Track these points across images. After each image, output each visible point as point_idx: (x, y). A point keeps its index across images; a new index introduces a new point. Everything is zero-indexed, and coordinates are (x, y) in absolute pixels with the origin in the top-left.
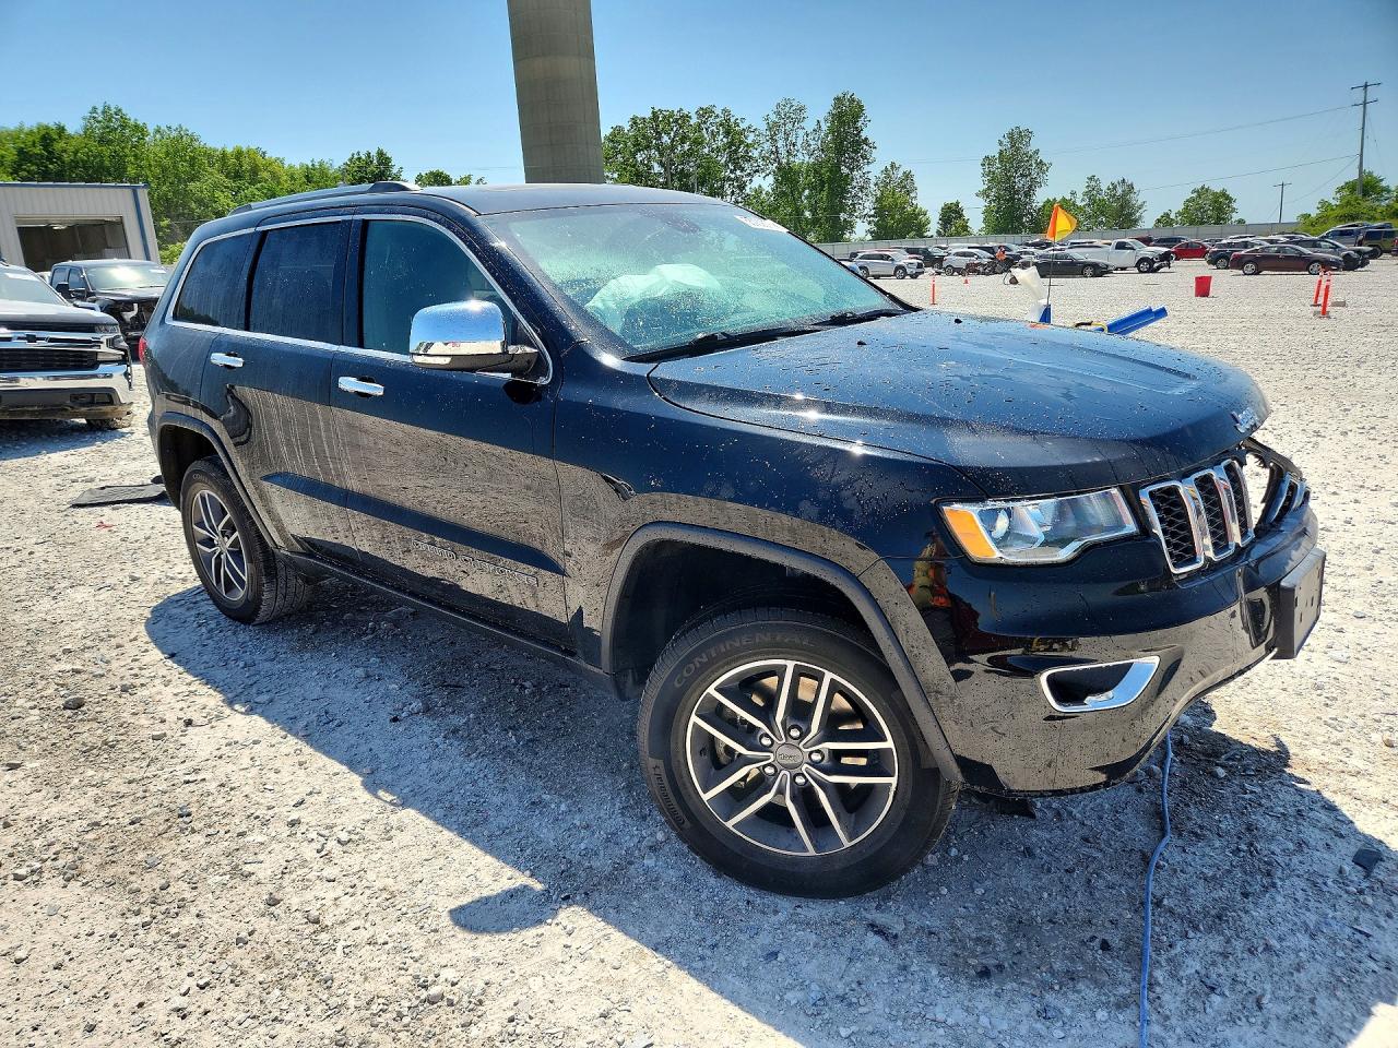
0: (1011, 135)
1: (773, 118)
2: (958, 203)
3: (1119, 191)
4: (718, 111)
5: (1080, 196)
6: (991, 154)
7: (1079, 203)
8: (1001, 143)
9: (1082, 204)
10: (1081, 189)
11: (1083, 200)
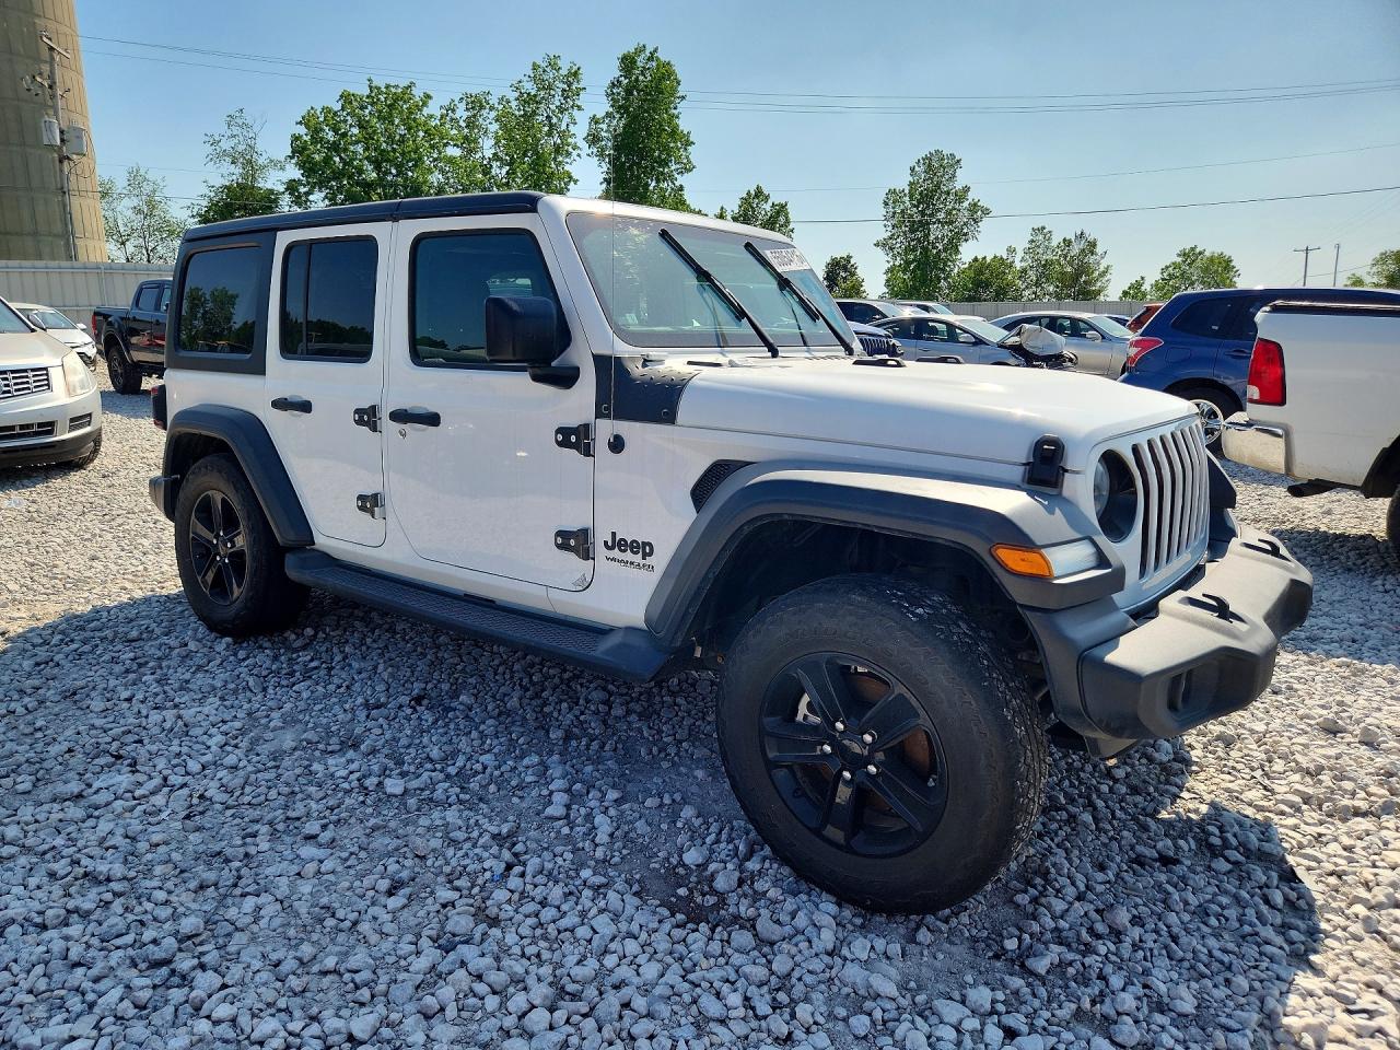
0: (928, 161)
1: (530, 87)
2: (849, 257)
3: (1075, 249)
4: (494, 101)
5: (1020, 254)
6: (899, 188)
7: (1018, 265)
8: (912, 169)
9: (1024, 264)
10: (1021, 245)
11: (1023, 260)
